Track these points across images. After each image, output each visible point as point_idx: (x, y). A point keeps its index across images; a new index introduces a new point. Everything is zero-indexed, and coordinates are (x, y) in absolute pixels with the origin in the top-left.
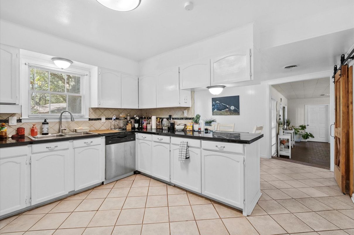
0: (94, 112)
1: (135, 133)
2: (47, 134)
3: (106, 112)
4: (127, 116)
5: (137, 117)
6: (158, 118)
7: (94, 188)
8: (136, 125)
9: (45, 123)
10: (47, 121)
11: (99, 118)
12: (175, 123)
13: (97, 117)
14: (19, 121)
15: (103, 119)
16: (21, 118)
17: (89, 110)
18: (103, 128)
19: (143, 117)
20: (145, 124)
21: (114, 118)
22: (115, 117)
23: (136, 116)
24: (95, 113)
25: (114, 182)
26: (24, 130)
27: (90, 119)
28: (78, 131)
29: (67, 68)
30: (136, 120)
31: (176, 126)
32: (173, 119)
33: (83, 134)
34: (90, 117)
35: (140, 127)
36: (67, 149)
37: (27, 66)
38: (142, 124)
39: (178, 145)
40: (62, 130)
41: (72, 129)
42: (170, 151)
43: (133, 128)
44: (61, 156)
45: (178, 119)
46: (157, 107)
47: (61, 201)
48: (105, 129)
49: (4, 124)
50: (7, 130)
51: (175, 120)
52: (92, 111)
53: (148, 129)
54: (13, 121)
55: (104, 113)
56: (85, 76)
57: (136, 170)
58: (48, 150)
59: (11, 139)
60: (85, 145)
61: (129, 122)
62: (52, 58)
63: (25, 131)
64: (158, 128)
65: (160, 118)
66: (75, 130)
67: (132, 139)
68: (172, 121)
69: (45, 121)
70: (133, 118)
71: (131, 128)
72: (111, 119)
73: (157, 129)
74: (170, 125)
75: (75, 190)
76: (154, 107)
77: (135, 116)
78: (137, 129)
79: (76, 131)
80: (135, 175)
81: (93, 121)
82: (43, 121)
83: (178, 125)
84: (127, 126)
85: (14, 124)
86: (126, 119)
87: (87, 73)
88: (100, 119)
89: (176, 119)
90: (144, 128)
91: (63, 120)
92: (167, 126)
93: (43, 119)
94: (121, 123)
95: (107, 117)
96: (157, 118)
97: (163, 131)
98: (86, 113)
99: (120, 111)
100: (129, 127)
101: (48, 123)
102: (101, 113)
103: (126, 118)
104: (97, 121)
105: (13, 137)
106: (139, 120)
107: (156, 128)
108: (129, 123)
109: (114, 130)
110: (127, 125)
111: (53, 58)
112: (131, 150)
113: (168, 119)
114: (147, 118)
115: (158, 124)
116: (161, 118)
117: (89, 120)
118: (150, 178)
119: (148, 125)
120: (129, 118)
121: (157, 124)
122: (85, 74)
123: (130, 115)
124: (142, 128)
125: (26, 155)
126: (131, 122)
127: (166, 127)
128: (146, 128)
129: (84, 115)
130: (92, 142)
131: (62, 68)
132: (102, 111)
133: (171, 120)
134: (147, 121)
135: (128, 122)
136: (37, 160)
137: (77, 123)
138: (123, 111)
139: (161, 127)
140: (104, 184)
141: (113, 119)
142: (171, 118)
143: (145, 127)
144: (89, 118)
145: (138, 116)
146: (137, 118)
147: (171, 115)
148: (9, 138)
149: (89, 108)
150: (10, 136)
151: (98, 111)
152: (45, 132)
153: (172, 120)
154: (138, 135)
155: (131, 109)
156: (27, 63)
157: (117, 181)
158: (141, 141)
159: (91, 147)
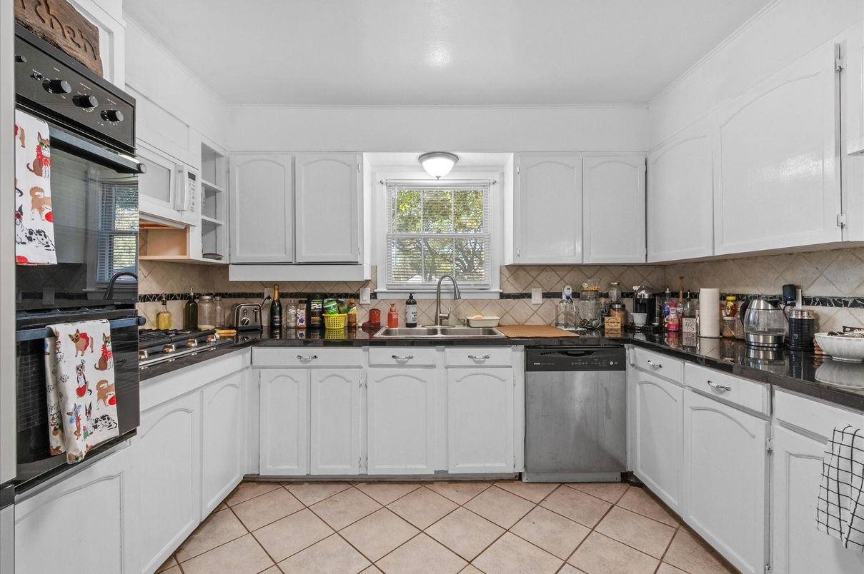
0: (512, 277)
1: (626, 346)
2: (414, 325)
3: (544, 277)
4: (610, 286)
5: (643, 292)
6: (729, 298)
7: (496, 481)
8: (639, 319)
9: (411, 301)
10: (415, 297)
11: (526, 294)
12: (821, 322)
13: (520, 291)
14: (374, 296)
15: (537, 297)
16: (375, 291)
17: (501, 273)
18: (536, 321)
19: (668, 291)
20: (672, 316)
21: (567, 292)
22: (571, 291)
23: (641, 289)
24: (516, 280)
25: (551, 485)
26: (379, 314)
27: (502, 296)
28: (472, 324)
29: (448, 174)
30: (637, 301)
31: (825, 335)
32: (807, 301)
33: (481, 332)
34: (501, 291)
35: (656, 324)
36: (433, 366)
37: (384, 186)
38: (663, 314)
39: (822, 439)
40: (441, 320)
41: (462, 317)
42: (770, 452)
43: (628, 327)
44: (420, 380)
45: (839, 302)
46: (717, 254)
47: (420, 486)
48: (541, 323)
49: (353, 301)
50: (357, 313)
51: (819, 309)
52: (506, 273)
53: (684, 336)
54: (365, 297)
55: (539, 279)
56: (492, 186)
57: (629, 470)
58: (396, 363)
59: (361, 329)
60: (471, 362)
61: (617, 306)
62: (420, 157)
63: (381, 315)
64: (726, 334)
65: (739, 297)
66: (468, 320)
67: (612, 363)
68: (799, 310)
69: (411, 297)
70: (631, 294)
71: (620, 325)
72: (559, 295)
73: (722, 338)
74: (786, 327)
75: (450, 472)
76: (704, 251)
77: (636, 288)
78: (642, 330)
79: (468, 323)
80: (625, 486)
81: (511, 301)
82: (407, 297)
83: (832, 333)
84: (606, 319)
85: (366, 303)
86: (606, 296)
87: (496, 177)
88: (529, 296)
89: (823, 302)
90: (668, 331)
91: (443, 297)
92: (770, 330)
93: (407, 293)
94: (587, 310)
95: (548, 290)
96: (723, 297)
97: (748, 353)
98: (492, 281)
99: (587, 273)
100: (614, 323)
101: (415, 303)
102: (530, 279)
103: (607, 293)
104: (521, 301)
105: (364, 327)
106: (651, 301)
107: (716, 334)
108: (614, 309)
109: (563, 328)
110: (609, 315)
111: (422, 156)
112: (608, 398)
113: (775, 302)
114: (685, 295)
115: (726, 318)
116: (743, 296)
117: (501, 298)
118: (676, 524)
119: (684, 319)
120: (614, 293)
121: (722, 320)
122: (492, 182)
123: (619, 284)
124: (661, 330)
125: (360, 367)
126: (624, 306)
127: (765, 334)
128: (679, 333)
129: (490, 283)
130: (487, 357)
131: (438, 175)
132: (532, 273)
133: (793, 305)
134: (684, 305)
135: (611, 306)
136: (377, 382)
137: (473, 303)
138: (597, 272)
139: (739, 335)
140: (524, 479)
141: (564, 297)
142: (794, 298)
143: (673, 328)
144: (501, 293)
145: (647, 289)
146: (645, 294)
147: (796, 283)
148: (359, 327)
149: (501, 267)
150: (361, 325)
151: (522, 273)
152: (410, 321)
153: (799, 306)
154: (636, 355)
155: (624, 265)
156: (384, 181)
157: (562, 483)
158: (644, 376)
159: (486, 370)
